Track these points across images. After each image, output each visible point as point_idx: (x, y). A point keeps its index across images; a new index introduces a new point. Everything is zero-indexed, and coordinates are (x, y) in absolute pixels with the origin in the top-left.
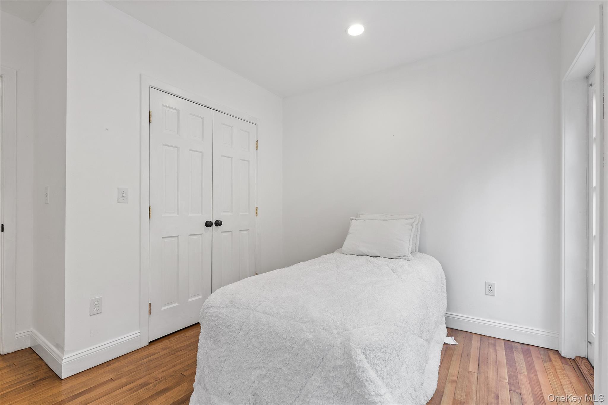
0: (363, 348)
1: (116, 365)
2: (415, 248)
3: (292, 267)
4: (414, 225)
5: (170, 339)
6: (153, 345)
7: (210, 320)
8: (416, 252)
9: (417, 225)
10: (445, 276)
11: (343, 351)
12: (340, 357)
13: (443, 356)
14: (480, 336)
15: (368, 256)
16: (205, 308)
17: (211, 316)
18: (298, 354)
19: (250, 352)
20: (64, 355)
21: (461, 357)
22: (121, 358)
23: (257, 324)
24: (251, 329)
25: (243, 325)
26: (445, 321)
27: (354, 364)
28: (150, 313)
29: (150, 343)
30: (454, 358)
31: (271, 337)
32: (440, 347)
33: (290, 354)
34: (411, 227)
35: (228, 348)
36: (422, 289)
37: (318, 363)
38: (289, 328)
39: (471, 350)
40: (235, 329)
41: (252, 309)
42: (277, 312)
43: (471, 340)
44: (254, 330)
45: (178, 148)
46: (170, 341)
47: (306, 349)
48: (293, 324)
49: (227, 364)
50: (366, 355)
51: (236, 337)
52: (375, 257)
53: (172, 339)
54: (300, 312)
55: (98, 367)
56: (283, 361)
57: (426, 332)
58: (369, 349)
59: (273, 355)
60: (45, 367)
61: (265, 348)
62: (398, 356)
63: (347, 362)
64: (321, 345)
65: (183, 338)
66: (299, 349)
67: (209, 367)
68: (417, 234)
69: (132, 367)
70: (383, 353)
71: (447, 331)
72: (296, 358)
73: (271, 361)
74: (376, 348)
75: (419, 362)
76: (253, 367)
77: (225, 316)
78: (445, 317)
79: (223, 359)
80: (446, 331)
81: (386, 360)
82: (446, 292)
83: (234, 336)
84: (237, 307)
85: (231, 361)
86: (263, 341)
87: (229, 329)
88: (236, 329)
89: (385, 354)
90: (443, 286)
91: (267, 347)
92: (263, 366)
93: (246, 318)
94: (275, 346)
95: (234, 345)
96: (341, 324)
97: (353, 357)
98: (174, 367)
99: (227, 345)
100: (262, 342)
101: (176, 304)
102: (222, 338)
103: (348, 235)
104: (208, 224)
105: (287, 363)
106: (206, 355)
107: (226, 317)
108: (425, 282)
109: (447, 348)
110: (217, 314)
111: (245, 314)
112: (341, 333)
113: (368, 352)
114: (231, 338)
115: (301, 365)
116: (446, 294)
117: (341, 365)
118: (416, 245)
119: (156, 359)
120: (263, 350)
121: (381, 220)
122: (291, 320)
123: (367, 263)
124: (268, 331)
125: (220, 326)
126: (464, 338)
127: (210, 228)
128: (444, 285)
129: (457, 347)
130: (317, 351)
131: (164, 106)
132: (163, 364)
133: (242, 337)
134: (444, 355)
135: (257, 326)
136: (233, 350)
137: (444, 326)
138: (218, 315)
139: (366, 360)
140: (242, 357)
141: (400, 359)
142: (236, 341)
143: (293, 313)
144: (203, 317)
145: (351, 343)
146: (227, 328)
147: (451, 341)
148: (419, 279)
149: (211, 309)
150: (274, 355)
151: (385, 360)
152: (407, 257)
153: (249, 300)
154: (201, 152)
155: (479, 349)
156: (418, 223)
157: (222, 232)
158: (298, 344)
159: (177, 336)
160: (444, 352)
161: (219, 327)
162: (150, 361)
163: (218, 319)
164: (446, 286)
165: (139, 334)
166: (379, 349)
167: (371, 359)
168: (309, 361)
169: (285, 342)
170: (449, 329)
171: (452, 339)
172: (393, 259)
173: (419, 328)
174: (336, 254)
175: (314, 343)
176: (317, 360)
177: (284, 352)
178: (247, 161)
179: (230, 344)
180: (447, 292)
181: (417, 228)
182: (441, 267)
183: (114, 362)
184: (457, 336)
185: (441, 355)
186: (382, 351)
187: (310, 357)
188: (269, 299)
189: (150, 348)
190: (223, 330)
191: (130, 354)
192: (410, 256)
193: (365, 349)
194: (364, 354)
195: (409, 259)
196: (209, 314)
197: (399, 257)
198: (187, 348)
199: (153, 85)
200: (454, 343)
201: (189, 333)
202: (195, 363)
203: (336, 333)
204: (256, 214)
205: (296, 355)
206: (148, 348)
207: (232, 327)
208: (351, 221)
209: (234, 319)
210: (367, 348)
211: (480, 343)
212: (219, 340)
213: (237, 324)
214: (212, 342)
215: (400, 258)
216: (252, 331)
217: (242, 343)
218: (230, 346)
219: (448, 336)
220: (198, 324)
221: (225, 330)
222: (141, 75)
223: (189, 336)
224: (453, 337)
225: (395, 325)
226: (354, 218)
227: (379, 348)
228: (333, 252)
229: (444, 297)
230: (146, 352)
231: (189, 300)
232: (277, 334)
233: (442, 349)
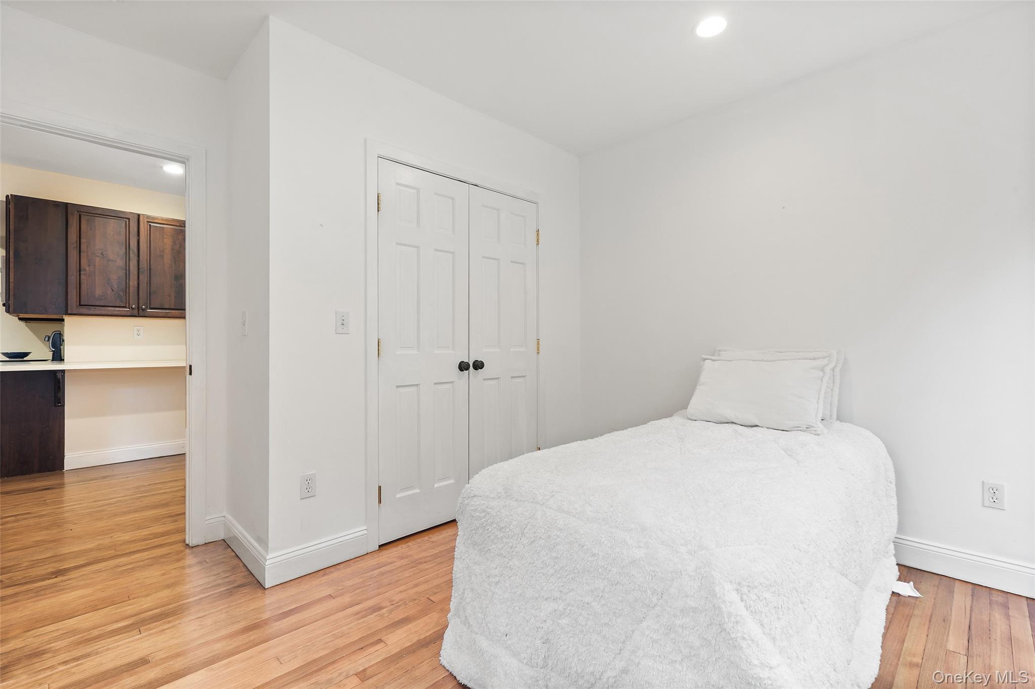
0: (735, 582)
1: (335, 575)
2: (830, 412)
3: (601, 439)
4: (828, 370)
5: (408, 544)
6: (384, 550)
7: (473, 516)
8: (831, 421)
9: (833, 370)
10: (893, 467)
11: (699, 584)
12: (694, 594)
13: (890, 616)
14: (971, 586)
15: (737, 425)
16: (465, 498)
17: (475, 510)
18: (618, 583)
19: (539, 571)
20: (267, 553)
21: (930, 621)
22: (342, 566)
23: (548, 527)
24: (539, 535)
25: (525, 528)
26: (894, 552)
27: (719, 608)
28: (380, 501)
29: (380, 546)
30: (915, 622)
31: (572, 551)
32: (885, 598)
33: (605, 581)
34: (821, 374)
35: (503, 563)
36: (847, 488)
37: (654, 600)
38: (601, 538)
39: (951, 612)
40: (512, 534)
41: (540, 502)
42: (581, 510)
43: (951, 592)
44: (544, 537)
45: (417, 247)
46: (408, 546)
47: (632, 575)
48: (608, 532)
49: (500, 588)
50: (742, 594)
51: (514, 546)
52: (749, 426)
53: (412, 543)
54: (620, 513)
55: (311, 576)
56: (592, 591)
57: (856, 566)
58: (748, 584)
59: (576, 580)
60: (244, 569)
61: (562, 567)
62: (802, 603)
63: (707, 604)
64: (658, 570)
65: (428, 544)
66: (620, 573)
67: (472, 590)
68: (833, 386)
69: (357, 580)
70: (774, 594)
71: (899, 571)
72: (615, 589)
73: (573, 590)
74: (761, 584)
75: (843, 620)
76: (543, 596)
77: (496, 511)
78: (894, 544)
79: (494, 580)
80: (896, 571)
81: (780, 607)
82: (895, 498)
83: (511, 544)
84: (515, 499)
85: (507, 585)
86: (559, 556)
87: (503, 532)
88: (515, 534)
89: (777, 596)
90: (889, 484)
91: (565, 567)
92: (560, 597)
93: (530, 518)
94: (579, 566)
95: (512, 559)
96: (694, 538)
97: (718, 595)
98: (418, 586)
99: (500, 557)
100: (556, 558)
101: (417, 491)
102: (492, 547)
103: (697, 387)
104: (463, 367)
105: (600, 594)
106: (467, 571)
107: (498, 513)
108: (852, 475)
109: (898, 603)
110: (484, 508)
111: (528, 510)
112: (695, 553)
113: (745, 590)
114: (506, 546)
115: (624, 600)
116: (896, 501)
117: (696, 608)
118: (831, 406)
119: (390, 571)
120: (560, 570)
121: (760, 361)
122: (605, 524)
123: (736, 437)
124: (566, 541)
125: (489, 527)
126: (936, 587)
127: (466, 372)
128: (891, 482)
129: (920, 602)
130: (652, 580)
131: (398, 184)
132: (400, 580)
133: (524, 547)
134: (893, 614)
135: (549, 530)
136: (510, 566)
137: (893, 561)
138: (486, 509)
139: (742, 603)
140: (525, 580)
141: (805, 609)
142: (514, 552)
143: (608, 514)
144: (462, 512)
145: (714, 570)
146: (501, 530)
147: (907, 589)
148: (841, 469)
149: (475, 499)
150: (578, 579)
151: (778, 608)
152: (814, 429)
153: (534, 489)
154: (452, 253)
155: (969, 612)
156: (835, 367)
157: (484, 379)
158: (618, 566)
159: (419, 540)
160: (892, 610)
161: (488, 529)
162: (382, 574)
163: (485, 516)
164: (896, 485)
165: (365, 532)
166: (766, 587)
167: (752, 602)
168: (637, 596)
169: (597, 560)
170: (903, 568)
171: (911, 587)
172: (786, 431)
173: (842, 559)
174: (676, 420)
175: (647, 566)
176: (652, 594)
177: (594, 576)
178: (522, 264)
179: (505, 557)
180: (897, 496)
181: (834, 376)
182: (885, 450)
183: (332, 570)
184: (921, 582)
185: (886, 615)
186: (771, 590)
187: (640, 590)
188: (567, 488)
189: (380, 554)
190: (493, 533)
191: (353, 560)
192: (820, 426)
193: (739, 584)
194: (739, 592)
195: (818, 433)
196: (472, 508)
197: (798, 429)
198: (435, 559)
199: (382, 153)
200: (915, 594)
201: (436, 537)
202: (450, 583)
203: (686, 552)
204: (536, 350)
205: (616, 583)
206: (378, 554)
207: (508, 530)
208: (702, 363)
209: (510, 518)
210: (744, 583)
211: (973, 598)
212: (487, 549)
213: (517, 526)
214: (476, 551)
215: (800, 430)
216: (540, 538)
217: (525, 557)
218: (506, 560)
219: (901, 581)
220: (454, 521)
221: (497, 533)
222: (365, 140)
223: (436, 542)
224: (912, 583)
225: (795, 548)
226: (709, 357)
227: (766, 585)
228: (671, 415)
229: (893, 507)
230: (375, 560)
231: (436, 486)
232: (583, 547)
233: (889, 602)
